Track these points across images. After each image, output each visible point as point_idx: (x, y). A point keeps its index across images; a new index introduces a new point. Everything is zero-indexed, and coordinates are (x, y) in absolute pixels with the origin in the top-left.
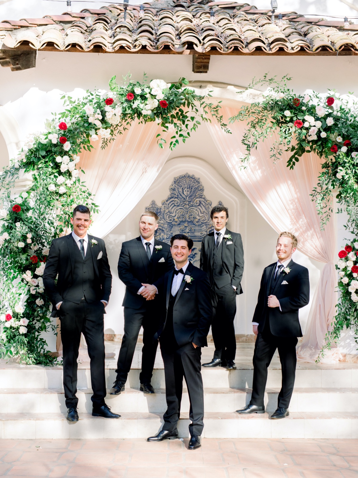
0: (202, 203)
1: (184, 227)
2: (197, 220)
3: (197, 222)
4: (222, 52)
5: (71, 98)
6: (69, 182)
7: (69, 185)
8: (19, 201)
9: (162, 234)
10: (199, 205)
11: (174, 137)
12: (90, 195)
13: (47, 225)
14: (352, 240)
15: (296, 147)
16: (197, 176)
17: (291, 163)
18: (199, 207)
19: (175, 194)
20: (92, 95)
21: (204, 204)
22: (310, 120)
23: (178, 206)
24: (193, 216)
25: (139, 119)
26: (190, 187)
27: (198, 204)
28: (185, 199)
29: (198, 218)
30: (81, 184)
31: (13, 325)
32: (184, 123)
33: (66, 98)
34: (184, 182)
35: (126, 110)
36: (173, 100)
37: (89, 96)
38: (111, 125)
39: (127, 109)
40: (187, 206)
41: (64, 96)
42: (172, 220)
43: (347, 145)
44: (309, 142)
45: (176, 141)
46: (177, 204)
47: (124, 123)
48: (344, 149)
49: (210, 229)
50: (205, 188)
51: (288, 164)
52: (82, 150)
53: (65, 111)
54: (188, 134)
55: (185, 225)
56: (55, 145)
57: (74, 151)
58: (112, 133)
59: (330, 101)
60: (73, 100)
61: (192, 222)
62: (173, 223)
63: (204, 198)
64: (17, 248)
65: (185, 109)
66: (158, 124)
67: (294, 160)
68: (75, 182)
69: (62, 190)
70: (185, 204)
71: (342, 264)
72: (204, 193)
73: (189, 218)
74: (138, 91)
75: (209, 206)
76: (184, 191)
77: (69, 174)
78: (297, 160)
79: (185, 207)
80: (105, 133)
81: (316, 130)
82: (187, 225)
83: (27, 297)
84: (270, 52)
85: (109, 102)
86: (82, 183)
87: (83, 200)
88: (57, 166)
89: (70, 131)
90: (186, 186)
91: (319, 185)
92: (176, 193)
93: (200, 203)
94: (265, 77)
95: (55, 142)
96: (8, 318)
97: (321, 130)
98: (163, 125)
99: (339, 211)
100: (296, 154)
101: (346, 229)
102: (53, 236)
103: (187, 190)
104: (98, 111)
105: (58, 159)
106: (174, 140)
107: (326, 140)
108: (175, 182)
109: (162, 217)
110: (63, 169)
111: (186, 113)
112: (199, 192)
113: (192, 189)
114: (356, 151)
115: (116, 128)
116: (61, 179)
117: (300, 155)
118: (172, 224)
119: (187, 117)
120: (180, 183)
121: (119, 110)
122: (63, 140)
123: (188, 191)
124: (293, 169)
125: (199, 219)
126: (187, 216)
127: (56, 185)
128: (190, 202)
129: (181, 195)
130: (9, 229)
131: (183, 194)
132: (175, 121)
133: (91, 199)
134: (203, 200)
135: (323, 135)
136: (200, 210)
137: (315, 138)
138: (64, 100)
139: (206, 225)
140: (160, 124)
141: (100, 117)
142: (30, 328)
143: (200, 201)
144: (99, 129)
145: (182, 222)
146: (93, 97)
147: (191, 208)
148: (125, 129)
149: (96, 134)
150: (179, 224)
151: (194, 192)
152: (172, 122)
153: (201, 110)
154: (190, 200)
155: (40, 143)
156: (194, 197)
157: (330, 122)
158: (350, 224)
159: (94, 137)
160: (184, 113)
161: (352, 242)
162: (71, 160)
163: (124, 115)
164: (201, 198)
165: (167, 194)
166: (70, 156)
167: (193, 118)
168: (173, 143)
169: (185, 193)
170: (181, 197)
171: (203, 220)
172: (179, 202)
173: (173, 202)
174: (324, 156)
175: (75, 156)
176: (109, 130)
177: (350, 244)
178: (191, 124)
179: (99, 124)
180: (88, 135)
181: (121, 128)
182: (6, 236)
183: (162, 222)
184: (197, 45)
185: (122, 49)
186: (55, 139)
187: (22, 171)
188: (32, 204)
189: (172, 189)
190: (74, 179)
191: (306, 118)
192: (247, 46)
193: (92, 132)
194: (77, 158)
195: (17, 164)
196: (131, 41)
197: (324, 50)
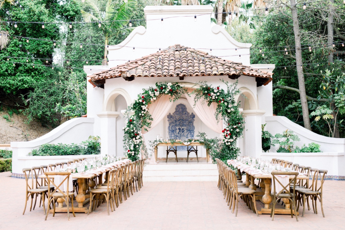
3: (185, 120)
4: (187, 76)
6: (145, 113)
8: (131, 118)
9: (173, 124)
11: (174, 98)
12: (151, 116)
13: (139, 125)
15: (209, 101)
16: (184, 104)
17: (209, 105)
19: (177, 111)
22: (212, 94)
23: (178, 114)
24: (183, 118)
25: (164, 94)
28: (180, 112)
29: (185, 118)
31: (130, 153)
32: (177, 94)
36: (174, 89)
37: (150, 88)
38: (156, 96)
40: (181, 115)
43: (223, 100)
47: (160, 95)
48: (222, 102)
49: (189, 122)
50: (187, 108)
52: (148, 104)
53: (143, 93)
54: (178, 97)
56: (141, 103)
58: (157, 98)
59: (218, 88)
60: (146, 90)
61: (183, 120)
64: (131, 131)
69: (143, 115)
71: (223, 134)
74: (164, 87)
77: (145, 110)
78: (211, 104)
80: (155, 99)
81: (214, 96)
83: (134, 145)
85: (156, 90)
86: (148, 112)
87: (148, 117)
88: (142, 108)
89: (145, 98)
90: (181, 108)
91: (217, 111)
93: (186, 113)
95: (141, 102)
96: (129, 151)
97: (216, 96)
98: (171, 95)
99: (222, 119)
104: (153, 93)
105: (142, 106)
106: (174, 99)
107: (218, 99)
108: (177, 107)
109: (173, 118)
110: (143, 109)
111: (178, 92)
112: (185, 110)
113: (183, 109)
114: (226, 102)
116: (142, 112)
120: (179, 107)
121: (158, 92)
122: (143, 101)
124: (209, 107)
126: (181, 118)
127: (142, 114)
130: (129, 126)
132: (175, 94)
135: (217, 98)
136: (186, 116)
137: (214, 98)
138: (143, 90)
141: (153, 94)
142: (135, 154)
145: (180, 120)
148: (160, 97)
150: (179, 121)
152: (174, 94)
153: (182, 91)
154: (182, 113)
155: (137, 102)
157: (218, 94)
158: (225, 123)
159: (152, 100)
161: (226, 128)
163: (160, 93)
165: (174, 110)
167: (180, 93)
169: (180, 110)
171: (187, 119)
173: (176, 113)
174: (217, 103)
175: (146, 105)
176: (156, 98)
178: (179, 95)
179: (153, 96)
180: (150, 99)
181: (159, 97)
182: (128, 128)
183: (173, 120)
184: (180, 74)
185: (159, 76)
186: (141, 101)
187: (132, 110)
188: (135, 119)
189: (176, 109)
190: (146, 112)
191: (211, 93)
192: (194, 74)
193: (151, 98)
194: (147, 106)
195: (130, 108)
196: (161, 73)
197: (215, 75)
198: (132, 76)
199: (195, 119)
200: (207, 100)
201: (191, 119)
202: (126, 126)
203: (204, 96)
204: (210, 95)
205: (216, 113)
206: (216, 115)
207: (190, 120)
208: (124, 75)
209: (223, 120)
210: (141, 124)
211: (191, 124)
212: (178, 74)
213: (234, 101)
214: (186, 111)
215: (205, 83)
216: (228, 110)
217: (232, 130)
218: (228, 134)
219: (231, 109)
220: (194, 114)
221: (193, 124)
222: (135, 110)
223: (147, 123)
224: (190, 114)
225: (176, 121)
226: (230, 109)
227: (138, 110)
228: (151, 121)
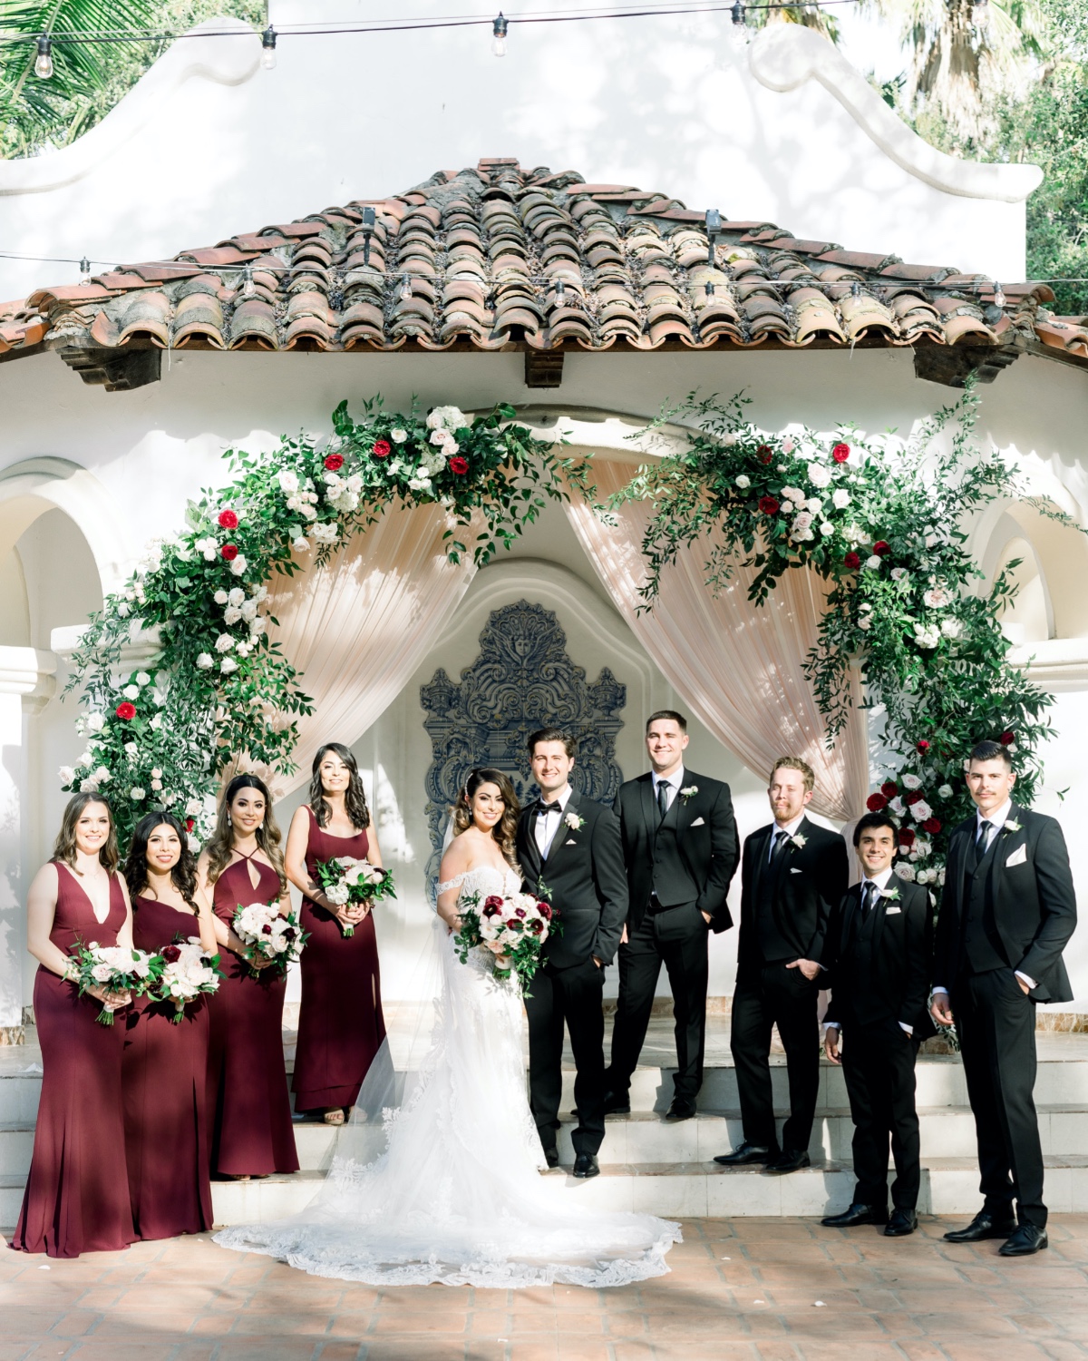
0: (562, 672)
1: (517, 734)
2: (549, 716)
3: (551, 721)
4: (589, 347)
5: (247, 455)
6: (244, 648)
7: (244, 654)
8: (132, 693)
9: (464, 752)
10: (554, 679)
11: (485, 536)
12: (292, 674)
13: (194, 746)
14: (899, 770)
15: (767, 556)
16: (547, 607)
17: (757, 592)
18: (555, 684)
19: (494, 653)
20: (294, 446)
21: (566, 676)
22: (792, 496)
23: (502, 682)
24: (538, 707)
25: (403, 498)
26: (530, 635)
27: (552, 677)
28: (518, 664)
29: (553, 711)
30: (270, 649)
32: (506, 502)
33: (235, 455)
34: (516, 621)
35: (371, 479)
36: (480, 455)
37: (287, 449)
38: (339, 513)
39: (375, 477)
40: (525, 683)
41: (231, 452)
42: (488, 716)
43: (880, 550)
44: (795, 545)
45: (488, 547)
46: (499, 676)
47: (369, 507)
48: (874, 562)
49: (583, 739)
50: (568, 637)
51: (750, 593)
52: (274, 573)
53: (233, 485)
54: (518, 528)
55: (520, 729)
56: (212, 565)
57: (256, 576)
58: (341, 531)
59: (840, 452)
60: (251, 459)
61: (536, 721)
62: (490, 724)
63: (566, 662)
64: (129, 800)
65: (509, 473)
66: (448, 509)
67: (764, 584)
68: (257, 647)
69: (228, 665)
70: (520, 677)
72: (566, 648)
73: (530, 712)
74: (399, 436)
75: (580, 681)
76: (517, 643)
77: (241, 629)
78: (772, 584)
79: (519, 684)
80: (326, 533)
81: (810, 518)
82: (524, 729)
84: (699, 345)
86: (273, 646)
87: (275, 686)
88: (218, 611)
89: (243, 530)
90: (522, 632)
91: (823, 642)
92: (497, 649)
93: (557, 673)
94: (691, 398)
95: (210, 556)
97: (823, 519)
98: (458, 510)
99: (869, 704)
100: (766, 571)
101: (885, 744)
102: (206, 772)
103: (523, 642)
104: (309, 483)
105: (220, 596)
106: (484, 543)
107: (833, 540)
108: (493, 623)
109: (461, 710)
110: (231, 616)
111: (511, 481)
112: (553, 647)
113: (535, 639)
114: (901, 567)
115: (350, 520)
116: (225, 642)
117: (778, 574)
118: (487, 728)
119: (513, 490)
120: (507, 625)
121: (357, 481)
122: (229, 553)
123: (525, 645)
124: (762, 605)
125: (555, 714)
126: (525, 706)
127: (217, 656)
128: (532, 670)
129: (509, 656)
130: (112, 758)
131: (515, 651)
132: (487, 499)
133: (295, 683)
134: (565, 666)
135: (827, 528)
136: (557, 691)
137: (809, 536)
138: (229, 459)
139: (572, 728)
140: (452, 510)
141: (314, 498)
143: (555, 669)
144: (312, 523)
145: (512, 721)
146: (297, 450)
147: (533, 686)
148: (370, 521)
149: (305, 535)
151: (541, 646)
152: (478, 502)
153: (545, 476)
154: (531, 667)
155: (176, 560)
156: (542, 660)
157: (841, 499)
158: (891, 732)
159: (300, 542)
160: (507, 482)
161: (899, 774)
162: (249, 596)
163: (369, 491)
164: (558, 661)
165: (474, 651)
166: (244, 587)
167: (527, 493)
168: (482, 551)
169: (518, 649)
170: (508, 659)
171: (565, 717)
172: (504, 672)
173: (490, 673)
174: (831, 575)
175: (256, 587)
176: (334, 527)
177: (894, 779)
178: (522, 507)
179: (311, 513)
180: (287, 539)
181: (362, 519)
182: (103, 774)
183: (462, 722)
184: (532, 332)
185: (361, 345)
186: (210, 549)
187: (137, 623)
188: (159, 699)
189: (487, 641)
190: (254, 640)
191: (786, 491)
192: (647, 329)
193: (295, 532)
194: (261, 591)
195: (124, 609)
196: (380, 324)
197: (823, 338)
198: (140, 344)
199: (623, 713)
200: (748, 547)
201: (598, 714)
202: (87, 759)
203: (724, 514)
204: (772, 506)
205: (822, 653)
206: (820, 670)
207: (586, 721)
208: (70, 337)
209: (879, 709)
210: (213, 744)
211: (598, 752)
212: (517, 331)
213: (963, 562)
214: (558, 658)
215: (733, 411)
216: (918, 628)
217: (946, 790)
218: (911, 827)
219: (945, 624)
220: (620, 677)
221: (609, 752)
222: (158, 627)
223: (259, 735)
224: (592, 677)
225: (484, 731)
226: (938, 622)
227: (189, 627)
228: (291, 716)
